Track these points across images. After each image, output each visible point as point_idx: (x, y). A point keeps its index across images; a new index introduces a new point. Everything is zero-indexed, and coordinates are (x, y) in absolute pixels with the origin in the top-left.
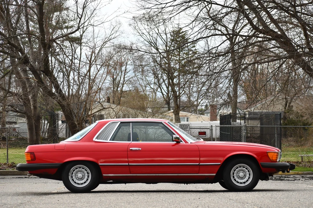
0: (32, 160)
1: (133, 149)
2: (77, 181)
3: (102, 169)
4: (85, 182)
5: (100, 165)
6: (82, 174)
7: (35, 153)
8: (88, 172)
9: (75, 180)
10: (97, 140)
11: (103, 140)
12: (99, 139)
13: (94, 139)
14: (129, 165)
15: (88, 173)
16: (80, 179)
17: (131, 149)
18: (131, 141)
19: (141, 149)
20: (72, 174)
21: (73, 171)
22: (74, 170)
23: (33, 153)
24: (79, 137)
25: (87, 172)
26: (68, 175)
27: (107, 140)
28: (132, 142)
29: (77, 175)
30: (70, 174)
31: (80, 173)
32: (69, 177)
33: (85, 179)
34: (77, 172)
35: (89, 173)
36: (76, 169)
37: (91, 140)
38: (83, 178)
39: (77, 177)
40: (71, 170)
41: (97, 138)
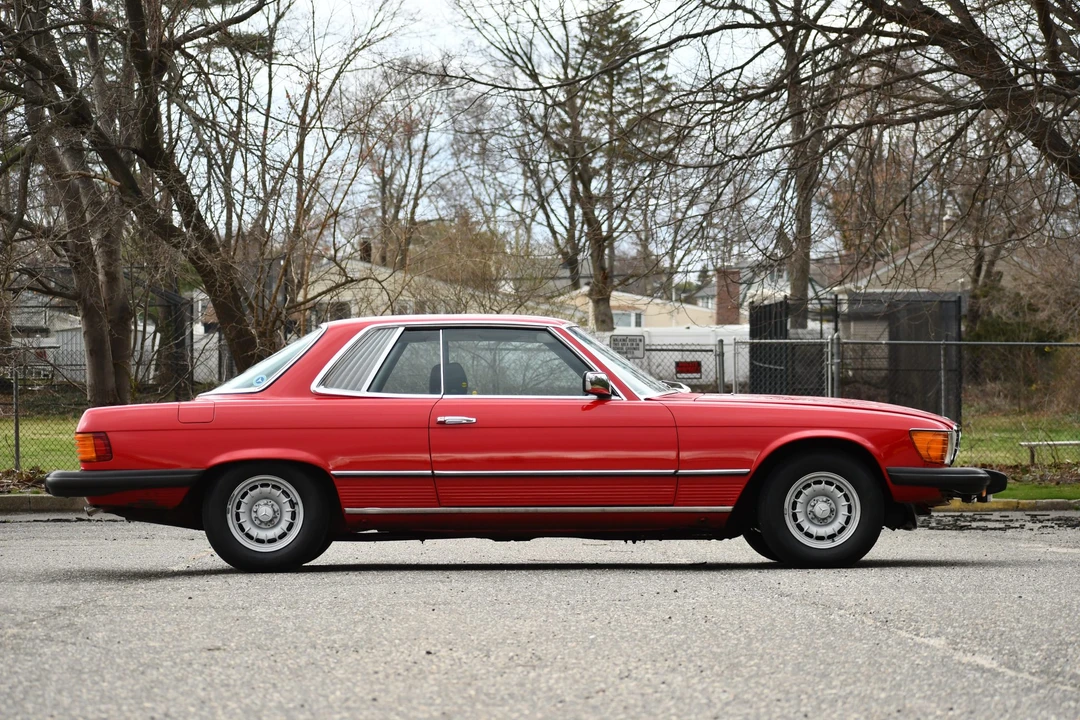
0: (98, 458)
1: (450, 419)
2: (255, 532)
3: (343, 491)
4: (282, 536)
5: (333, 475)
6: (272, 505)
7: (109, 434)
8: (295, 501)
9: (247, 527)
10: (322, 390)
11: (346, 388)
12: (332, 386)
13: (314, 387)
14: (433, 475)
15: (293, 504)
16: (266, 523)
17: (440, 419)
18: (439, 393)
19: (474, 420)
20: (238, 507)
21: (243, 497)
22: (246, 494)
23: (103, 435)
24: (263, 379)
25: (291, 501)
26: (225, 512)
27: (359, 390)
28: (445, 397)
29: (256, 512)
30: (231, 507)
31: (265, 504)
32: (229, 516)
33: (284, 525)
34: (255, 501)
35: (297, 504)
36: (252, 489)
37: (302, 388)
38: (276, 521)
39: (254, 515)
40: (236, 492)
41: (324, 382)
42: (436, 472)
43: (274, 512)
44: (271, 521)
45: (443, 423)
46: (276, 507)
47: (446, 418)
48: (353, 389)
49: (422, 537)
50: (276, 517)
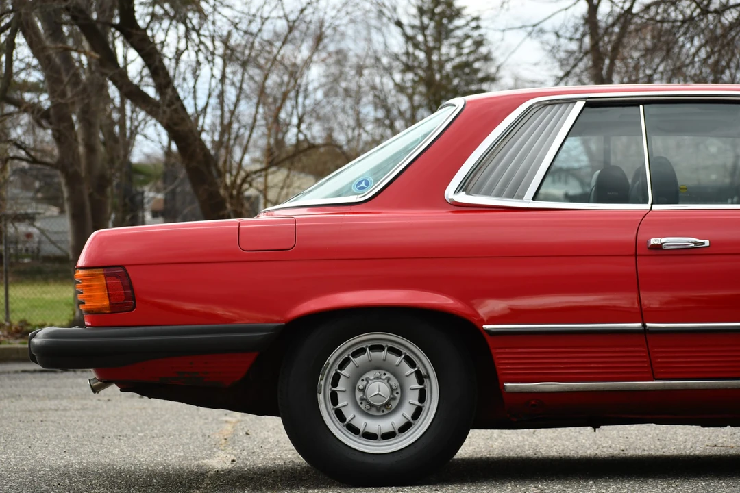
0: (115, 307)
1: (668, 241)
2: (361, 422)
3: (502, 357)
4: (405, 428)
5: (488, 331)
6: (388, 379)
7: (127, 268)
8: (423, 372)
9: (350, 413)
10: (462, 198)
11: (499, 195)
12: (477, 192)
13: (450, 193)
14: (645, 331)
15: (421, 378)
16: (378, 408)
17: (653, 241)
18: (646, 202)
19: (707, 243)
20: (335, 382)
21: (342, 367)
22: (347, 361)
23: (120, 270)
24: (367, 183)
25: (418, 374)
26: (314, 391)
27: (521, 197)
28: (655, 207)
29: (363, 390)
30: (324, 383)
31: (377, 378)
32: (321, 397)
33: (407, 411)
34: (360, 373)
35: (428, 376)
36: (355, 354)
37: (433, 196)
38: (394, 404)
39: (359, 395)
40: (331, 359)
41: (463, 187)
42: (648, 325)
43: (392, 390)
44: (386, 405)
45: (658, 247)
46: (394, 383)
47: (663, 240)
48: (511, 196)
49: (595, 422)
50: (394, 398)
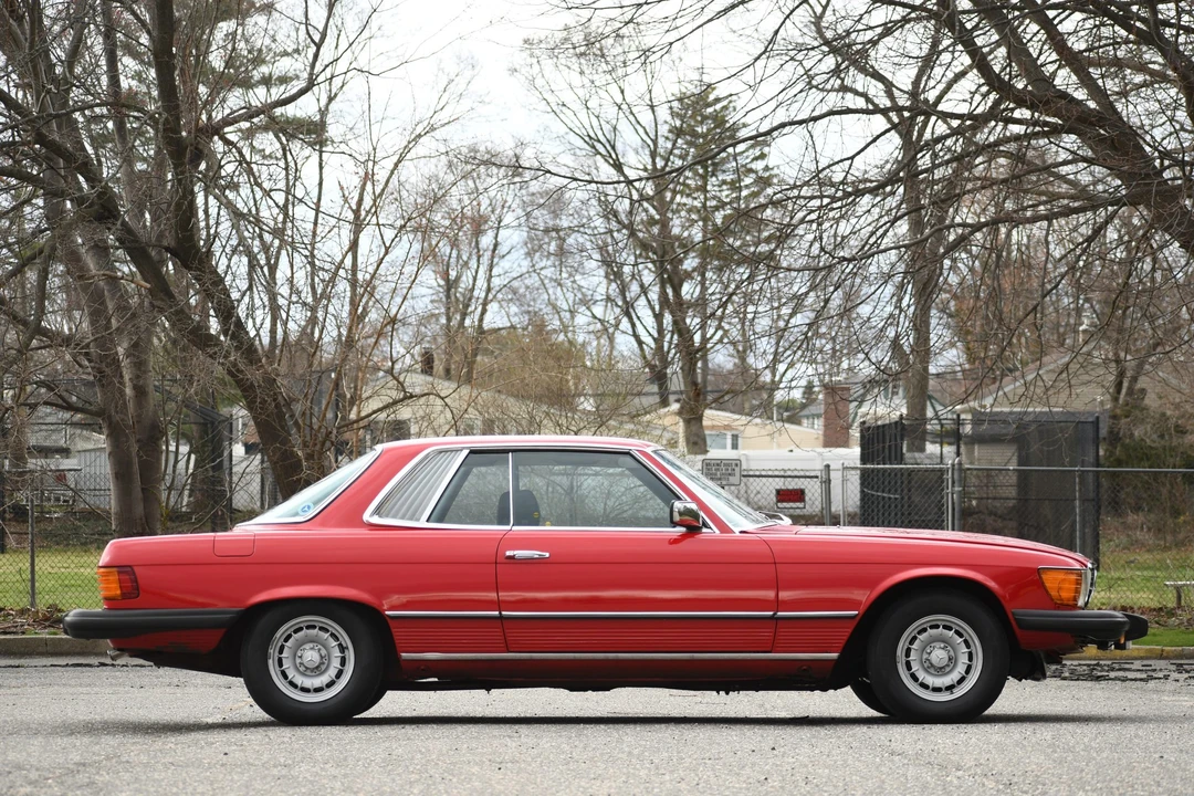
0: (125, 596)
1: (519, 553)
2: (299, 680)
3: (398, 633)
4: (330, 685)
5: (388, 616)
6: (319, 650)
7: (136, 569)
8: (344, 645)
9: (291, 674)
10: (376, 520)
11: (403, 518)
12: (387, 516)
13: (368, 516)
14: (501, 617)
15: (342, 649)
16: (312, 670)
17: (509, 553)
18: (508, 524)
19: (547, 555)
20: (281, 652)
21: (286, 640)
22: (289, 636)
23: (129, 569)
24: (309, 507)
25: (340, 645)
26: (265, 657)
27: (418, 520)
28: (515, 528)
29: (300, 657)
30: (273, 651)
31: (312, 649)
32: (270, 662)
33: (332, 672)
34: (300, 645)
35: (347, 648)
36: (296, 631)
37: (354, 518)
38: (323, 667)
39: (298, 661)
40: (278, 634)
41: (378, 511)
42: (503, 613)
43: (322, 657)
44: (317, 667)
45: (512, 557)
46: (324, 652)
47: (516, 552)
48: (411, 519)
49: (488, 686)
50: (323, 663)
